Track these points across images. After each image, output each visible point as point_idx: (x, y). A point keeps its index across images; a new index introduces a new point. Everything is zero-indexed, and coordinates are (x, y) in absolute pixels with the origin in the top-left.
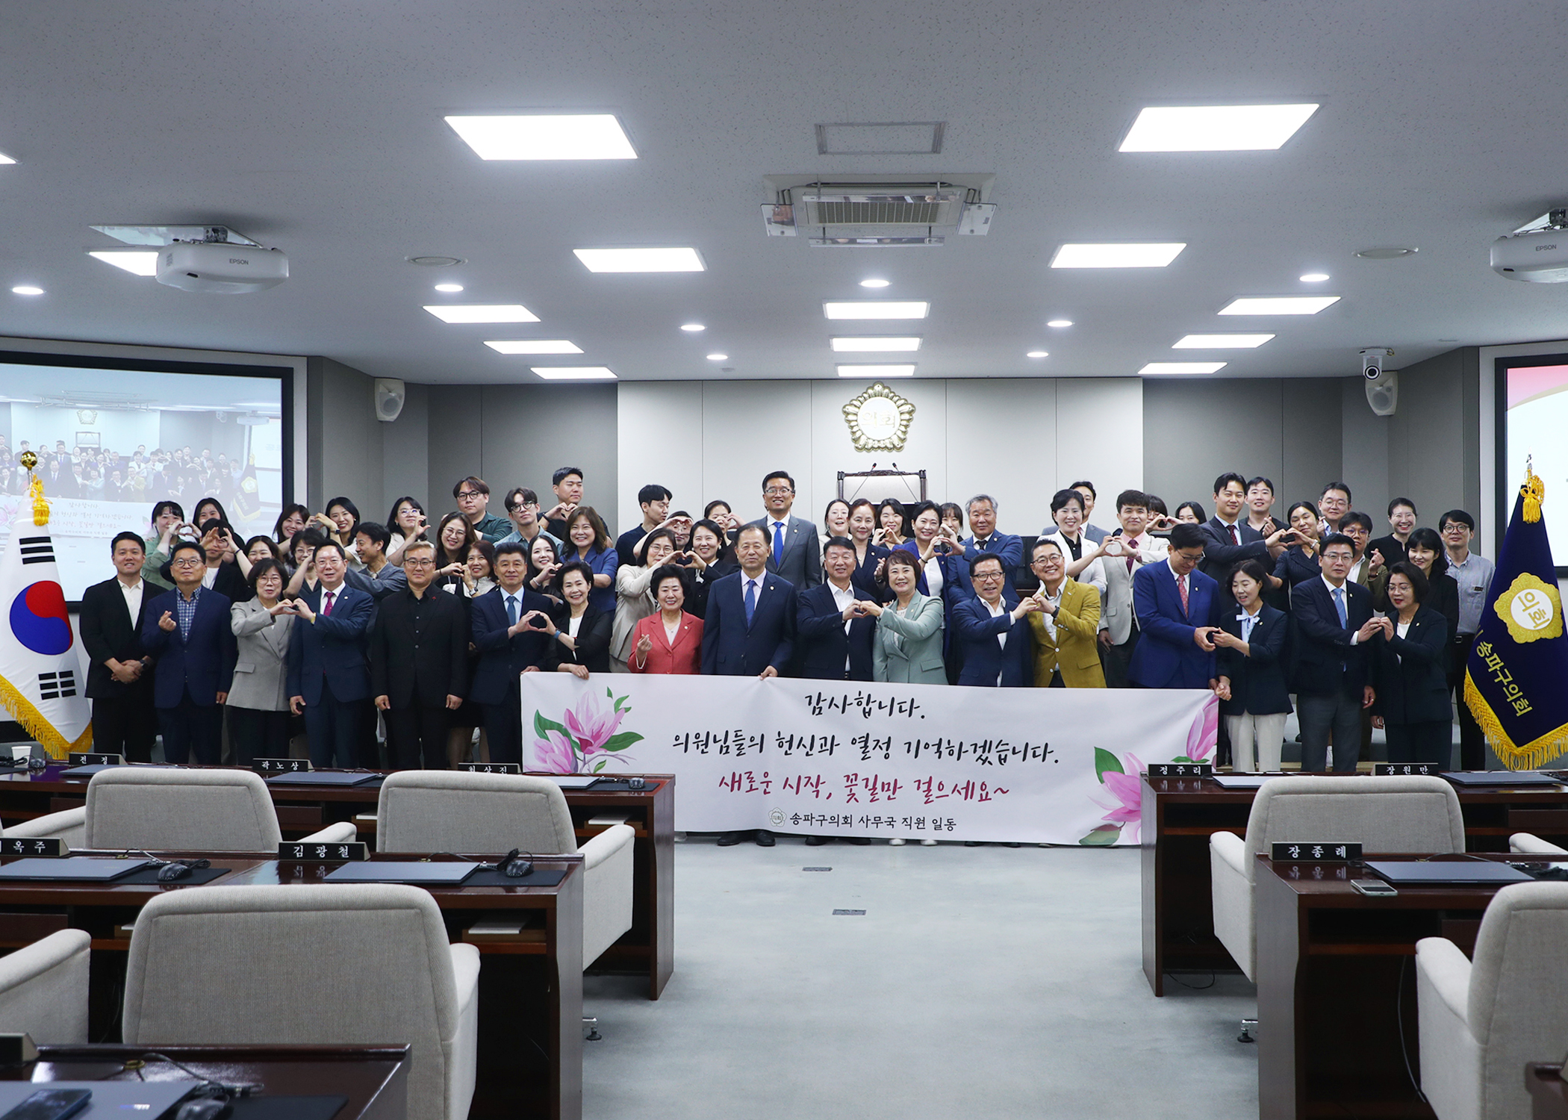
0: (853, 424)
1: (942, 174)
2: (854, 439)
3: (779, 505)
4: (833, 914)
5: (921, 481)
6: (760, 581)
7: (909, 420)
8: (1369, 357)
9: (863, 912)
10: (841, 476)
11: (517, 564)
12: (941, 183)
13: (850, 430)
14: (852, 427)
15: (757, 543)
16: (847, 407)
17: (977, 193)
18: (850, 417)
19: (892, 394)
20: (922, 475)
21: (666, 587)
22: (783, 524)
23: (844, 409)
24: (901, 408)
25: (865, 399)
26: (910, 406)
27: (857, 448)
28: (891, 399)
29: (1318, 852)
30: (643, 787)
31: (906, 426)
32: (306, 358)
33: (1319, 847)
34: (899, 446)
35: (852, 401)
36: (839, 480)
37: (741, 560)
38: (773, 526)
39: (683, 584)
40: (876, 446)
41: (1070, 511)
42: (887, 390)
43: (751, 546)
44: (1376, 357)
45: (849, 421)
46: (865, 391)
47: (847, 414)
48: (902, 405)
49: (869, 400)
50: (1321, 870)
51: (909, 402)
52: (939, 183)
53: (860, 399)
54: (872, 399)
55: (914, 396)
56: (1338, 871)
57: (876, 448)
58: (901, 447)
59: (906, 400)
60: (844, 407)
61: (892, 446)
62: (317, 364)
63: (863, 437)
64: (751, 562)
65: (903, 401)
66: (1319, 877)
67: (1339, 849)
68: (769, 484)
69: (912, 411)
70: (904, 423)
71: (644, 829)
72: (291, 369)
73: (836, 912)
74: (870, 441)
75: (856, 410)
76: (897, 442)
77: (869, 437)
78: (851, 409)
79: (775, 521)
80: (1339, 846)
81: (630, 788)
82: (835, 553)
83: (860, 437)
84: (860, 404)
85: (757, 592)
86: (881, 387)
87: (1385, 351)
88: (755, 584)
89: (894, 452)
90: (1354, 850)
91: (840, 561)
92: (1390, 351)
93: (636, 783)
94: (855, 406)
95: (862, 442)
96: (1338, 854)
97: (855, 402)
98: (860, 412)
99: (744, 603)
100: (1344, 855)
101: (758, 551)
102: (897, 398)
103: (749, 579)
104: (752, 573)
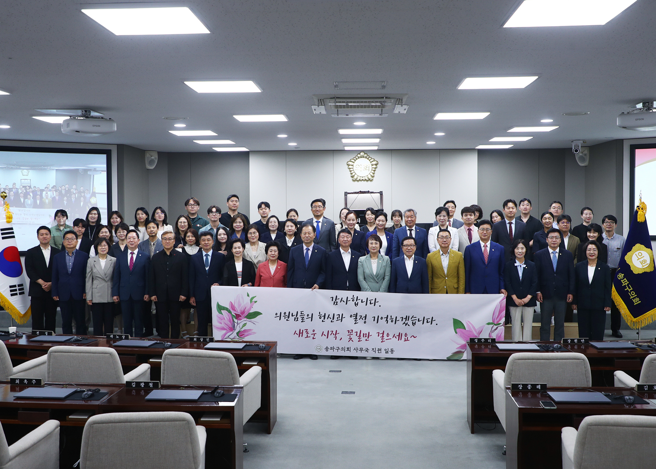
0: (351, 170)
1: (386, 94)
2: (351, 176)
3: (318, 213)
4: (342, 393)
5: (381, 196)
6: (311, 248)
7: (375, 168)
8: (575, 144)
9: (354, 393)
10: (346, 194)
11: (209, 240)
12: (386, 97)
13: (350, 172)
14: (351, 171)
15: (309, 232)
16: (349, 162)
17: (401, 100)
18: (350, 167)
19: (368, 157)
20: (381, 193)
21: (272, 250)
22: (320, 222)
23: (348, 163)
24: (372, 163)
25: (357, 159)
26: (376, 162)
27: (353, 180)
28: (368, 159)
29: (529, 387)
30: (264, 348)
31: (374, 171)
32: (116, 145)
33: (530, 385)
34: (371, 179)
35: (351, 160)
36: (345, 195)
37: (303, 240)
38: (316, 223)
39: (279, 249)
40: (361, 179)
41: (442, 216)
42: (366, 155)
43: (307, 234)
44: (578, 144)
45: (350, 168)
46: (356, 155)
47: (349, 165)
48: (373, 161)
49: (358, 159)
50: (531, 394)
51: (376, 160)
52: (385, 98)
53: (354, 159)
54: (359, 159)
55: (378, 158)
56: (537, 394)
57: (361, 180)
58: (372, 180)
59: (374, 159)
60: (348, 162)
61: (368, 179)
62: (121, 148)
63: (356, 175)
64: (307, 240)
65: (373, 160)
66: (530, 397)
67: (538, 386)
68: (314, 205)
69: (377, 164)
70: (374, 169)
71: (265, 366)
72: (110, 150)
73: (343, 393)
74: (359, 177)
75: (353, 163)
76: (370, 177)
77: (359, 175)
78: (350, 163)
79: (316, 220)
80: (538, 385)
81: (259, 348)
82: (343, 236)
83: (354, 175)
84: (354, 161)
85: (310, 253)
86: (363, 153)
87: (582, 142)
88: (309, 249)
89: (369, 182)
90: (544, 386)
91: (345, 239)
92: (584, 142)
93: (262, 347)
94: (352, 162)
95: (355, 177)
96: (537, 388)
97: (352, 160)
98: (355, 164)
99: (304, 257)
100: (540, 388)
101: (310, 235)
102: (371, 158)
103: (306, 247)
104: (308, 245)
